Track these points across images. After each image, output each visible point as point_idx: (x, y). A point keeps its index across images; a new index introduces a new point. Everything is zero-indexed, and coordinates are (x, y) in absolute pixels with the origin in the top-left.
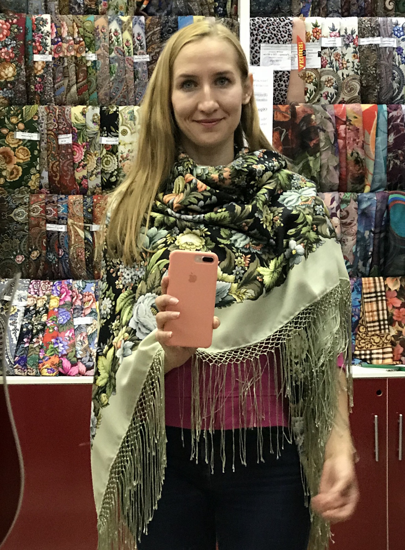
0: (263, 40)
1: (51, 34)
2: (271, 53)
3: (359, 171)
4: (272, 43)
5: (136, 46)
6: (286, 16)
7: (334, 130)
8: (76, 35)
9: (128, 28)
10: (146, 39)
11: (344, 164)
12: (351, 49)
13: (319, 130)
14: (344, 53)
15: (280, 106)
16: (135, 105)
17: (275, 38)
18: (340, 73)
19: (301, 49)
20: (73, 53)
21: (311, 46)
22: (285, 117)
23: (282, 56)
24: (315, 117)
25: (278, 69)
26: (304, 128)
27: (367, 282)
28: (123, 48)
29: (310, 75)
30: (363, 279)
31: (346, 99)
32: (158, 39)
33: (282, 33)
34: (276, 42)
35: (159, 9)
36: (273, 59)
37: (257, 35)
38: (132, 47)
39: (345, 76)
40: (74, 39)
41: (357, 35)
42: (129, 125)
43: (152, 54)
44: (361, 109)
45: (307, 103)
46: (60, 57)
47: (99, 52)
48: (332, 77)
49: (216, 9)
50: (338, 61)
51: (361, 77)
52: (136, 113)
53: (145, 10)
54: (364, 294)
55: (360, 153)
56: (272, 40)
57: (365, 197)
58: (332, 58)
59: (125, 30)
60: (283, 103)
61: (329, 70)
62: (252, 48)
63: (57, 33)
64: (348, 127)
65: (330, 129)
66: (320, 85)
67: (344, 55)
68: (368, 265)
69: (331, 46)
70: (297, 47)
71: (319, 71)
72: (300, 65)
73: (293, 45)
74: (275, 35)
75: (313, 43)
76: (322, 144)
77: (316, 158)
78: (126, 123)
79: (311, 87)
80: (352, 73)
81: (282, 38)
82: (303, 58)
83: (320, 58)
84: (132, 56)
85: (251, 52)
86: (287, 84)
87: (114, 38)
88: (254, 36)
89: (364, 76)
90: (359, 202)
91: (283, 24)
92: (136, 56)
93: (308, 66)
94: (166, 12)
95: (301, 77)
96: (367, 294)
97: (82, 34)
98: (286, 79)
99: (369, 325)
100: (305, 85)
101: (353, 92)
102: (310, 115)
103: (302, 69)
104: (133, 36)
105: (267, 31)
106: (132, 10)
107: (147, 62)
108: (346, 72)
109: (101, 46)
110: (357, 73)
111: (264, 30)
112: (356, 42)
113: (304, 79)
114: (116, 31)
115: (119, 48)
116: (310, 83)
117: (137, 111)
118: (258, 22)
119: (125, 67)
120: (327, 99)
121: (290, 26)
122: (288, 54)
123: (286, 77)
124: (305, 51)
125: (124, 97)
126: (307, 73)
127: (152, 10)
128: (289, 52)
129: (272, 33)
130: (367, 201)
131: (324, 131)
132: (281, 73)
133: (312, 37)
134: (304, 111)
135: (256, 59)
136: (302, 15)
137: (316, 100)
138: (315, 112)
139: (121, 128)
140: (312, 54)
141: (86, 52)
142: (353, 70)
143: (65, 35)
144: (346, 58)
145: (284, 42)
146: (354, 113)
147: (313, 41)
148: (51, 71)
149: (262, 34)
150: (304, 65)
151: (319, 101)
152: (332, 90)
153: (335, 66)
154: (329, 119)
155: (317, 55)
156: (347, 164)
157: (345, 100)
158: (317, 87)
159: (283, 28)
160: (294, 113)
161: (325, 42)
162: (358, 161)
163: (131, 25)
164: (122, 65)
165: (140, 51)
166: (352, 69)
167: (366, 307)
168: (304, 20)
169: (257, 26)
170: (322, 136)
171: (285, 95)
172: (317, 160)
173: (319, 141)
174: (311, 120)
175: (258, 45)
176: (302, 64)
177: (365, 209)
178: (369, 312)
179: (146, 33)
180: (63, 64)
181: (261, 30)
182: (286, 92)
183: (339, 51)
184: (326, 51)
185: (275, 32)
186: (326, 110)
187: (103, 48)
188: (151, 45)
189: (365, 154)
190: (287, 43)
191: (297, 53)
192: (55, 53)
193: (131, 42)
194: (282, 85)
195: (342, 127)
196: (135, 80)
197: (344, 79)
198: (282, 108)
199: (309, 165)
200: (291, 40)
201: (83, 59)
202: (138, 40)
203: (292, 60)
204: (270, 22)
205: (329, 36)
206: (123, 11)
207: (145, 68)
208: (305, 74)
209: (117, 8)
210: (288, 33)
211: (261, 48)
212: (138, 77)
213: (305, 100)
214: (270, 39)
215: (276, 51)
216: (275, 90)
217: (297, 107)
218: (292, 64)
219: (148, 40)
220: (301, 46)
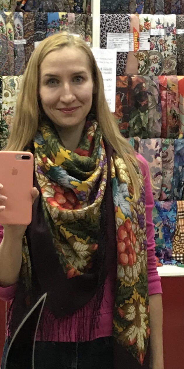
0: (109, 30)
2: (114, 39)
3: (175, 123)
4: (116, 32)
5: (16, 33)
6: (125, 13)
7: (158, 94)
9: (10, 21)
10: (24, 28)
11: (165, 118)
12: (171, 37)
13: (148, 94)
14: (166, 39)
15: (121, 77)
16: (15, 75)
17: (118, 29)
18: (163, 53)
19: (136, 36)
21: (143, 35)
22: (124, 85)
23: (122, 42)
24: (146, 85)
25: (120, 50)
26: (138, 93)
27: (180, 204)
28: (6, 34)
29: (142, 55)
30: (178, 202)
31: (167, 72)
32: (32, 28)
33: (123, 25)
34: (118, 31)
35: (34, 7)
36: (116, 44)
37: (104, 26)
38: (13, 34)
39: (166, 56)
41: (175, 28)
42: (10, 90)
43: (28, 39)
44: (177, 80)
48: (157, 56)
49: (75, 7)
50: (162, 45)
51: (178, 56)
52: (16, 82)
53: (23, 8)
54: (178, 212)
55: (176, 111)
56: (115, 30)
57: (180, 142)
58: (158, 43)
59: (8, 22)
60: (123, 75)
61: (155, 51)
62: (101, 36)
64: (168, 92)
65: (156, 93)
66: (149, 62)
67: (166, 41)
68: (181, 191)
69: (157, 34)
70: (133, 36)
71: (148, 52)
72: (135, 48)
73: (131, 34)
74: (118, 27)
75: (144, 33)
76: (150, 104)
77: (145, 114)
78: (8, 88)
79: (142, 63)
80: (171, 54)
81: (123, 28)
82: (137, 43)
83: (149, 43)
84: (13, 40)
85: (101, 38)
86: (126, 61)
88: (102, 27)
89: (180, 56)
90: (175, 145)
91: (123, 19)
92: (16, 41)
93: (141, 49)
94: (38, 9)
95: (136, 56)
98: (125, 57)
99: (182, 235)
100: (138, 61)
101: (172, 67)
102: (142, 84)
103: (136, 51)
104: (14, 26)
105: (112, 24)
106: (13, 7)
107: (24, 45)
108: (167, 53)
110: (175, 54)
111: (110, 23)
112: (175, 32)
113: (137, 58)
114: (1, 23)
115: (4, 34)
116: (142, 60)
117: (17, 80)
118: (105, 17)
119: (8, 48)
120: (153, 71)
121: (129, 20)
122: (127, 40)
123: (125, 56)
124: (139, 38)
125: (6, 69)
126: (140, 54)
127: (28, 8)
129: (115, 25)
130: (180, 145)
131: (151, 95)
132: (121, 54)
133: (144, 28)
134: (138, 81)
135: (104, 43)
136: (137, 13)
137: (146, 73)
138: (145, 81)
139: (4, 92)
140: (143, 40)
142: (172, 52)
144: (167, 43)
145: (124, 32)
146: (173, 82)
147: (145, 31)
149: (108, 26)
150: (138, 48)
151: (148, 73)
152: (157, 66)
153: (159, 48)
154: (155, 86)
155: (147, 40)
156: (167, 119)
157: (166, 72)
158: (146, 63)
159: (123, 21)
160: (130, 82)
161: (153, 32)
162: (175, 116)
163: (13, 18)
164: (5, 47)
165: (19, 36)
167: (180, 222)
168: (138, 16)
169: (105, 20)
170: (150, 98)
171: (124, 69)
172: (146, 115)
173: (148, 102)
174: (142, 87)
175: (106, 33)
176: (136, 47)
177: (179, 151)
178: (182, 226)
179: (24, 24)
181: (108, 23)
182: (125, 67)
183: (163, 38)
184: (154, 38)
185: (118, 25)
186: (152, 80)
188: (27, 33)
189: (180, 111)
190: (126, 32)
191: (133, 39)
193: (12, 30)
194: (122, 62)
195: (164, 92)
196: (15, 57)
197: (165, 57)
198: (122, 78)
199: (141, 119)
200: (130, 30)
202: (18, 29)
203: (129, 44)
204: (114, 17)
205: (156, 28)
206: (7, 8)
207: (23, 49)
208: (138, 54)
209: (2, 6)
210: (127, 25)
211: (108, 36)
212: (17, 55)
213: (138, 73)
214: (114, 29)
215: (118, 38)
216: (117, 66)
217: (132, 78)
218: (130, 47)
219: (25, 29)
220: (136, 34)
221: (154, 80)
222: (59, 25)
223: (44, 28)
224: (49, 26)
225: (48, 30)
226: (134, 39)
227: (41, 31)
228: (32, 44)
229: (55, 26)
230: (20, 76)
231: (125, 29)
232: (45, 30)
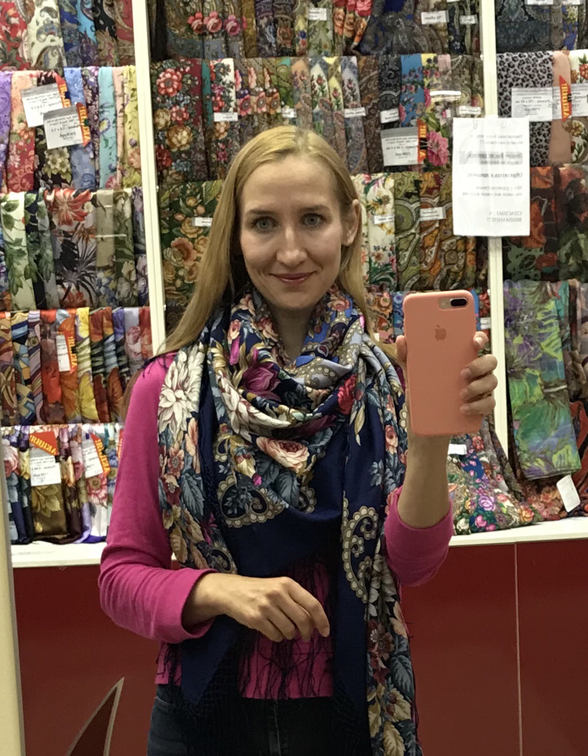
0: (515, 83)
1: (236, 84)
2: (526, 100)
4: (527, 86)
5: (347, 97)
6: (544, 51)
8: (267, 85)
9: (335, 73)
10: (360, 87)
15: (539, 169)
17: (531, 80)
19: (565, 92)
20: (264, 109)
21: (578, 88)
22: (546, 183)
23: (540, 103)
24: (586, 181)
25: (535, 119)
26: (572, 196)
28: (330, 99)
29: (577, 125)
32: (375, 86)
33: (540, 73)
34: (532, 84)
35: (376, 47)
36: (529, 108)
38: (341, 97)
40: (265, 90)
43: (369, 107)
45: (574, 162)
46: (249, 116)
47: (299, 105)
49: (450, 43)
53: (357, 48)
56: (526, 83)
59: (331, 77)
60: (543, 164)
62: (500, 94)
63: (242, 83)
70: (559, 91)
72: (565, 114)
73: (555, 88)
74: (530, 76)
75: (581, 85)
79: (579, 141)
81: (540, 79)
82: (567, 104)
84: (342, 109)
85: (499, 99)
86: (547, 138)
87: (317, 87)
88: (502, 78)
91: (540, 60)
92: (347, 111)
93: (575, 114)
94: (384, 49)
95: (566, 129)
97: (276, 84)
98: (546, 132)
100: (571, 138)
102: (580, 180)
103: (567, 118)
104: (342, 83)
105: (519, 71)
106: (339, 48)
107: (363, 117)
109: (301, 98)
111: (515, 70)
113: (570, 132)
114: (320, 78)
115: (325, 99)
116: (577, 136)
118: (507, 60)
119: (334, 124)
121: (550, 63)
122: (549, 101)
123: (546, 129)
124: (570, 95)
126: (573, 123)
127: (366, 48)
128: (549, 97)
129: (526, 74)
132: (538, 126)
133: (579, 77)
134: (571, 175)
135: (506, 108)
136: (565, 48)
137: (586, 159)
138: (586, 175)
140: (579, 99)
141: (282, 106)
143: (253, 85)
145: (543, 85)
147: (581, 82)
148: (238, 133)
149: (513, 76)
150: (570, 112)
155: (586, 99)
158: (587, 140)
159: (540, 66)
160: (557, 177)
163: (339, 69)
164: (329, 122)
165: (352, 102)
168: (568, 54)
169: (506, 65)
171: (545, 153)
174: (580, 186)
175: (508, 89)
176: (567, 112)
179: (359, 79)
180: (252, 124)
181: (512, 70)
182: (546, 149)
185: (530, 72)
187: (303, 101)
188: (367, 94)
190: (547, 85)
191: (560, 98)
192: (241, 109)
193: (340, 91)
194: (541, 140)
196: (348, 141)
198: (542, 171)
199: (579, 245)
200: (552, 81)
201: (279, 117)
202: (349, 88)
203: (553, 108)
204: (523, 58)
206: (328, 50)
207: (360, 125)
208: (570, 124)
209: (320, 47)
210: (547, 73)
211: (513, 93)
212: (351, 138)
213: (572, 159)
214: (523, 80)
215: (532, 96)
216: (532, 147)
217: (561, 169)
218: (554, 113)
219: (362, 88)
220: (565, 88)
222: (423, 77)
223: (395, 85)
224: (405, 80)
225: (404, 87)
226: (562, 97)
227: (391, 90)
228: (377, 116)
229: (416, 80)
230: (358, 176)
231: (544, 80)
232: (398, 88)
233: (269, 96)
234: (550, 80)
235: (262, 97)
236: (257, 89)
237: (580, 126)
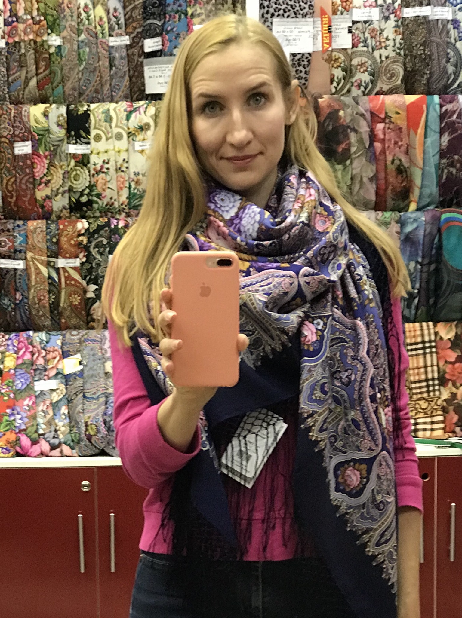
0: (276, 14)
1: (4, 12)
2: (286, 30)
3: (402, 183)
4: (288, 17)
5: (112, 25)
7: (369, 130)
8: (35, 13)
9: (101, 1)
10: (125, 16)
11: (382, 175)
12: (392, 23)
13: (349, 130)
14: (382, 27)
16: (111, 102)
17: (292, 10)
18: (377, 54)
19: (325, 24)
20: (31, 37)
21: (339, 20)
23: (301, 34)
24: (345, 113)
25: (296, 50)
26: (330, 128)
27: (412, 329)
28: (96, 27)
29: (337, 57)
30: (407, 325)
31: (385, 88)
32: (139, 15)
33: (301, 3)
34: (293, 15)
36: (290, 38)
37: (268, 7)
38: (106, 26)
39: (383, 58)
40: (33, 18)
41: (399, 5)
42: (103, 129)
43: (133, 35)
44: (404, 102)
45: (334, 94)
46: (16, 42)
47: (64, 34)
48: (367, 60)
50: (375, 38)
51: (405, 59)
52: (112, 113)
54: (408, 345)
55: (403, 160)
56: (288, 13)
57: (410, 218)
58: (367, 35)
59: (97, 5)
61: (362, 51)
63: (11, 10)
64: (387, 126)
65: (364, 128)
66: (351, 70)
67: (382, 31)
68: (413, 307)
69: (365, 19)
70: (320, 22)
71: (349, 52)
72: (325, 45)
73: (316, 19)
74: (291, 6)
75: (342, 16)
76: (353, 149)
77: (345, 167)
78: (101, 126)
79: (338, 73)
80: (393, 54)
81: (302, 10)
82: (328, 35)
83: (350, 35)
84: (107, 38)
86: (307, 69)
87: (84, 15)
88: (264, 8)
89: (409, 57)
90: (402, 223)
92: (111, 39)
93: (335, 46)
95: (326, 60)
96: (411, 344)
97: (43, 11)
98: (306, 63)
99: (413, 385)
100: (331, 71)
101: (394, 78)
102: (338, 111)
103: (327, 50)
104: (108, 12)
105: (281, 1)
107: (127, 45)
108: (384, 53)
109: (67, 26)
110: (399, 54)
112: (398, 13)
113: (329, 63)
114: (86, 6)
115: (90, 28)
116: (337, 67)
117: (115, 110)
119: (98, 53)
120: (359, 88)
122: (309, 31)
123: (306, 60)
124: (331, 26)
125: (97, 91)
126: (333, 55)
128: (310, 28)
129: (287, 4)
130: (412, 223)
131: (356, 131)
132: (299, 56)
133: (340, 8)
134: (329, 106)
137: (345, 90)
138: (344, 106)
139: (93, 133)
140: (340, 31)
141: (49, 34)
142: (394, 51)
143: (21, 13)
144: (385, 34)
145: (304, 16)
146: (396, 107)
147: (342, 13)
148: (5, 60)
149: (274, 6)
150: (330, 44)
151: (349, 91)
152: (366, 77)
153: (370, 44)
154: (362, 115)
155: (347, 30)
156: (386, 174)
157: (383, 90)
158: (346, 73)
160: (317, 108)
161: (358, 15)
162: (401, 171)
164: (94, 51)
165: (117, 31)
166: (393, 49)
170: (353, 137)
171: (304, 84)
172: (347, 169)
173: (349, 145)
174: (338, 118)
175: (270, 19)
176: (327, 43)
177: (410, 233)
178: (413, 369)
179: (124, 7)
180: (19, 52)
182: (306, 81)
183: (376, 25)
184: (359, 25)
185: (292, 3)
186: (357, 103)
187: (69, 29)
188: (132, 23)
189: (411, 161)
190: (308, 16)
191: (320, 29)
192: (9, 36)
193: (105, 19)
194: (301, 72)
195: (380, 126)
196: (111, 69)
197: (382, 62)
199: (337, 176)
200: (313, 12)
201: (45, 44)
202: (114, 16)
203: (314, 38)
205: (362, 7)
207: (124, 54)
208: (330, 56)
210: (309, 3)
211: (274, 24)
212: (115, 66)
213: (331, 90)
214: (285, 12)
215: (293, 27)
217: (320, 100)
218: (314, 44)
219: (127, 16)
220: (326, 20)
221: (361, 103)
222: (187, 7)
223: (160, 14)
224: (169, 9)
225: (168, 16)
226: (322, 27)
227: (155, 19)
228: (140, 44)
229: (179, 9)
230: (120, 103)
231: (305, 11)
232: (162, 17)
233: (35, 24)
234: (311, 11)
235: (30, 25)
236: (25, 17)
237: (339, 58)
